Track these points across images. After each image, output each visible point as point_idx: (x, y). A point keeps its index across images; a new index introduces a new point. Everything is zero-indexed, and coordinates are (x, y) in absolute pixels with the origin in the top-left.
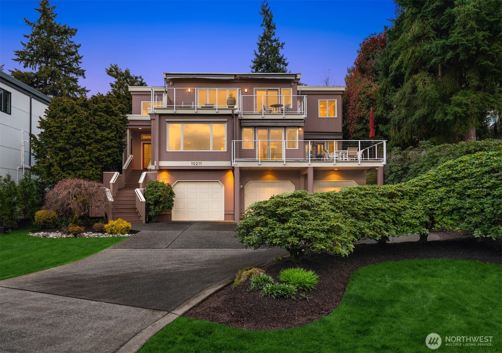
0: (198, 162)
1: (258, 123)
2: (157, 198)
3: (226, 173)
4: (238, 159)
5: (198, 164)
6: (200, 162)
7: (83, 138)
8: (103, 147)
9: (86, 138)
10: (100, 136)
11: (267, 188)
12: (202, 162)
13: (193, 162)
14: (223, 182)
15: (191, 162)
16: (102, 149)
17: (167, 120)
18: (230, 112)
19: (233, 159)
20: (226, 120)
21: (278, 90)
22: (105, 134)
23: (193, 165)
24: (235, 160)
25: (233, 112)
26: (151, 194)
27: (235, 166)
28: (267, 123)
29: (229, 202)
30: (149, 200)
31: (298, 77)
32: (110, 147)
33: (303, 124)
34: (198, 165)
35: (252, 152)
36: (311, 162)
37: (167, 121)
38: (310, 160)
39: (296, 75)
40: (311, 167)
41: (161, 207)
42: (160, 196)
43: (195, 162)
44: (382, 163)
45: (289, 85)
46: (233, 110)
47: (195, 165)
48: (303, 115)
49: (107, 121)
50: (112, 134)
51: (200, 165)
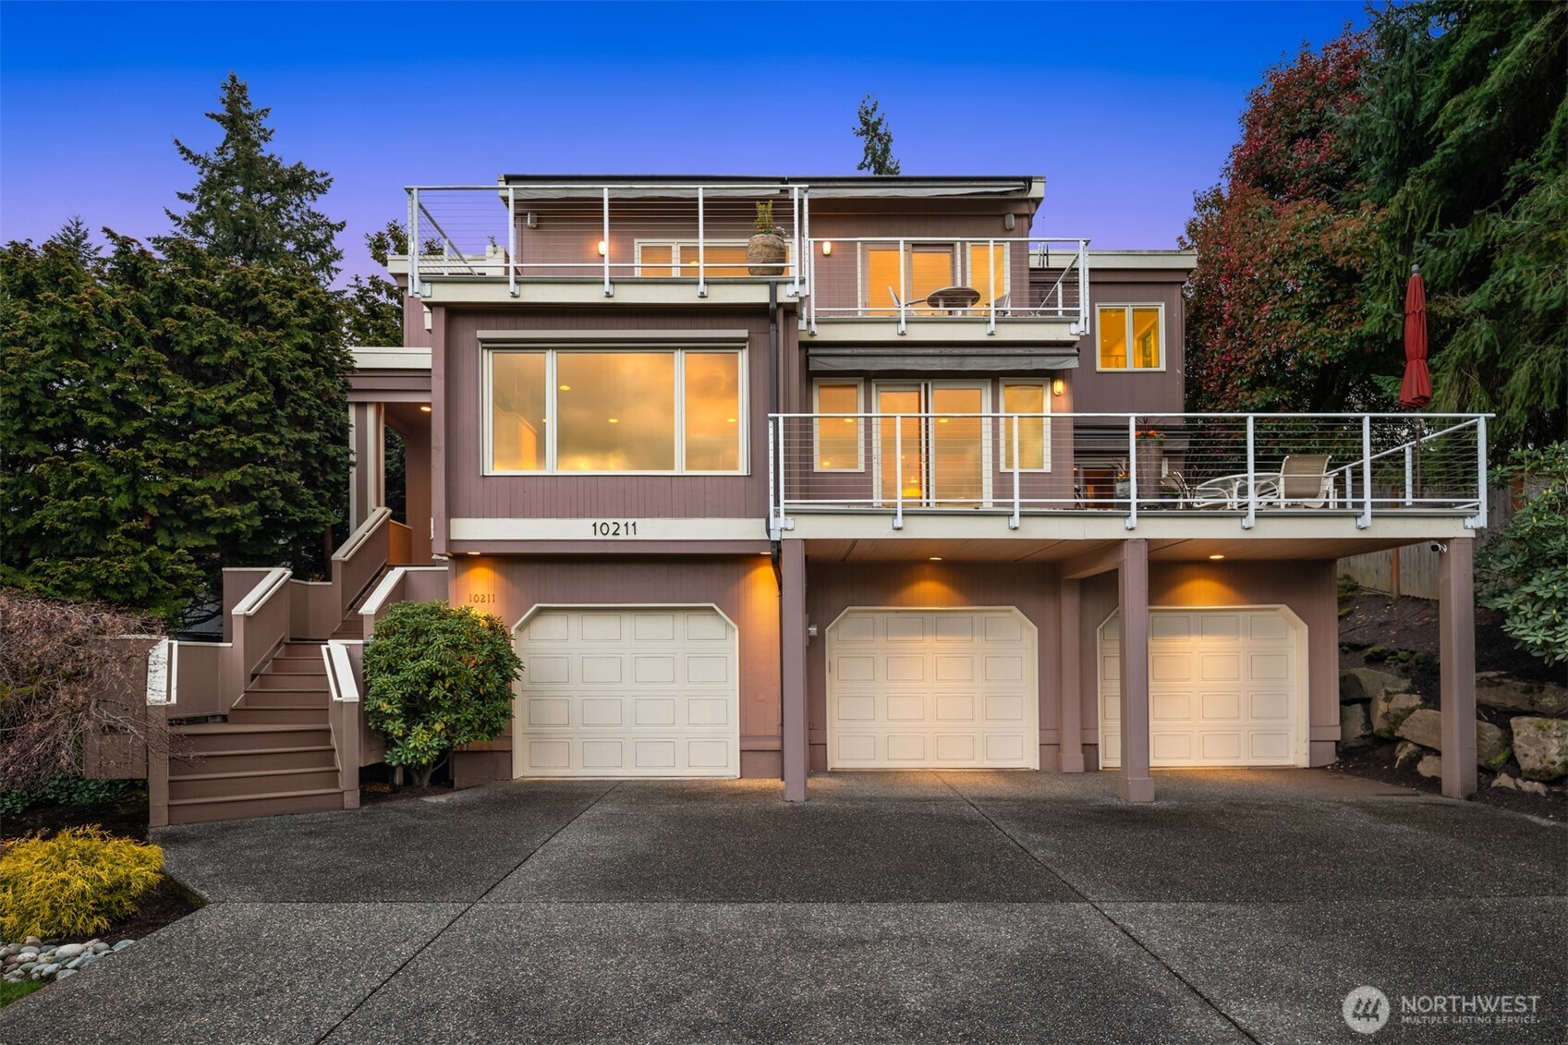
0: (622, 522)
1: (879, 360)
2: (417, 683)
3: (746, 573)
4: (798, 504)
5: (622, 530)
6: (631, 521)
7: (99, 411)
8: (196, 455)
9: (109, 408)
10: (181, 401)
11: (920, 638)
12: (637, 520)
13: (599, 522)
14: (735, 610)
15: (592, 521)
16: (192, 462)
17: (482, 334)
18: (759, 295)
19: (777, 503)
20: (743, 333)
21: (951, 245)
22: (209, 396)
23: (600, 537)
24: (782, 508)
25: (773, 294)
26: (389, 666)
27: (786, 535)
28: (920, 360)
29: (762, 696)
30: (377, 695)
31: (1037, 190)
32: (238, 455)
33: (1073, 363)
34: (623, 536)
35: (856, 482)
36: (1139, 517)
37: (484, 341)
38: (1134, 507)
39: (1028, 181)
40: (1136, 541)
41: (438, 727)
42: (432, 677)
43: (610, 521)
44: (1470, 522)
45: (998, 223)
46: (773, 288)
47: (610, 537)
48: (1073, 325)
49: (224, 343)
50: (250, 402)
51: (631, 536)
